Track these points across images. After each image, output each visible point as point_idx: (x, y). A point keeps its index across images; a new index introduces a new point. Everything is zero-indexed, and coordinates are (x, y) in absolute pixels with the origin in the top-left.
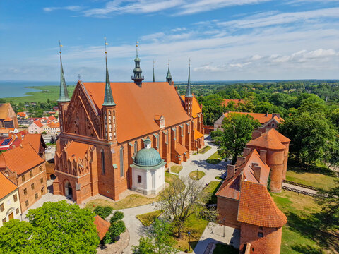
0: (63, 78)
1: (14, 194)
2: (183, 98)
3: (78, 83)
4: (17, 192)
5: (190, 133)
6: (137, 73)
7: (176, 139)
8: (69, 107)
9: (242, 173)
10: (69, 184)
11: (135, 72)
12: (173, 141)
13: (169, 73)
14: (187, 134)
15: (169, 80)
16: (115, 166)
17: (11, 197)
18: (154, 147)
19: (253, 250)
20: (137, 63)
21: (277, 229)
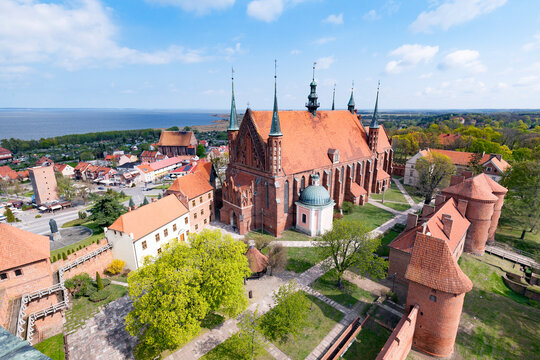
0: (233, 106)
1: (185, 216)
2: (367, 129)
3: (248, 111)
4: (187, 215)
5: (372, 172)
6: (312, 99)
7: (353, 177)
8: (238, 136)
9: (425, 225)
10: (234, 214)
11: (310, 98)
12: (348, 180)
13: (351, 99)
14: (368, 172)
15: (351, 108)
16: (278, 200)
17: (182, 219)
18: (324, 184)
19: (422, 314)
20: (313, 87)
21: (455, 295)
